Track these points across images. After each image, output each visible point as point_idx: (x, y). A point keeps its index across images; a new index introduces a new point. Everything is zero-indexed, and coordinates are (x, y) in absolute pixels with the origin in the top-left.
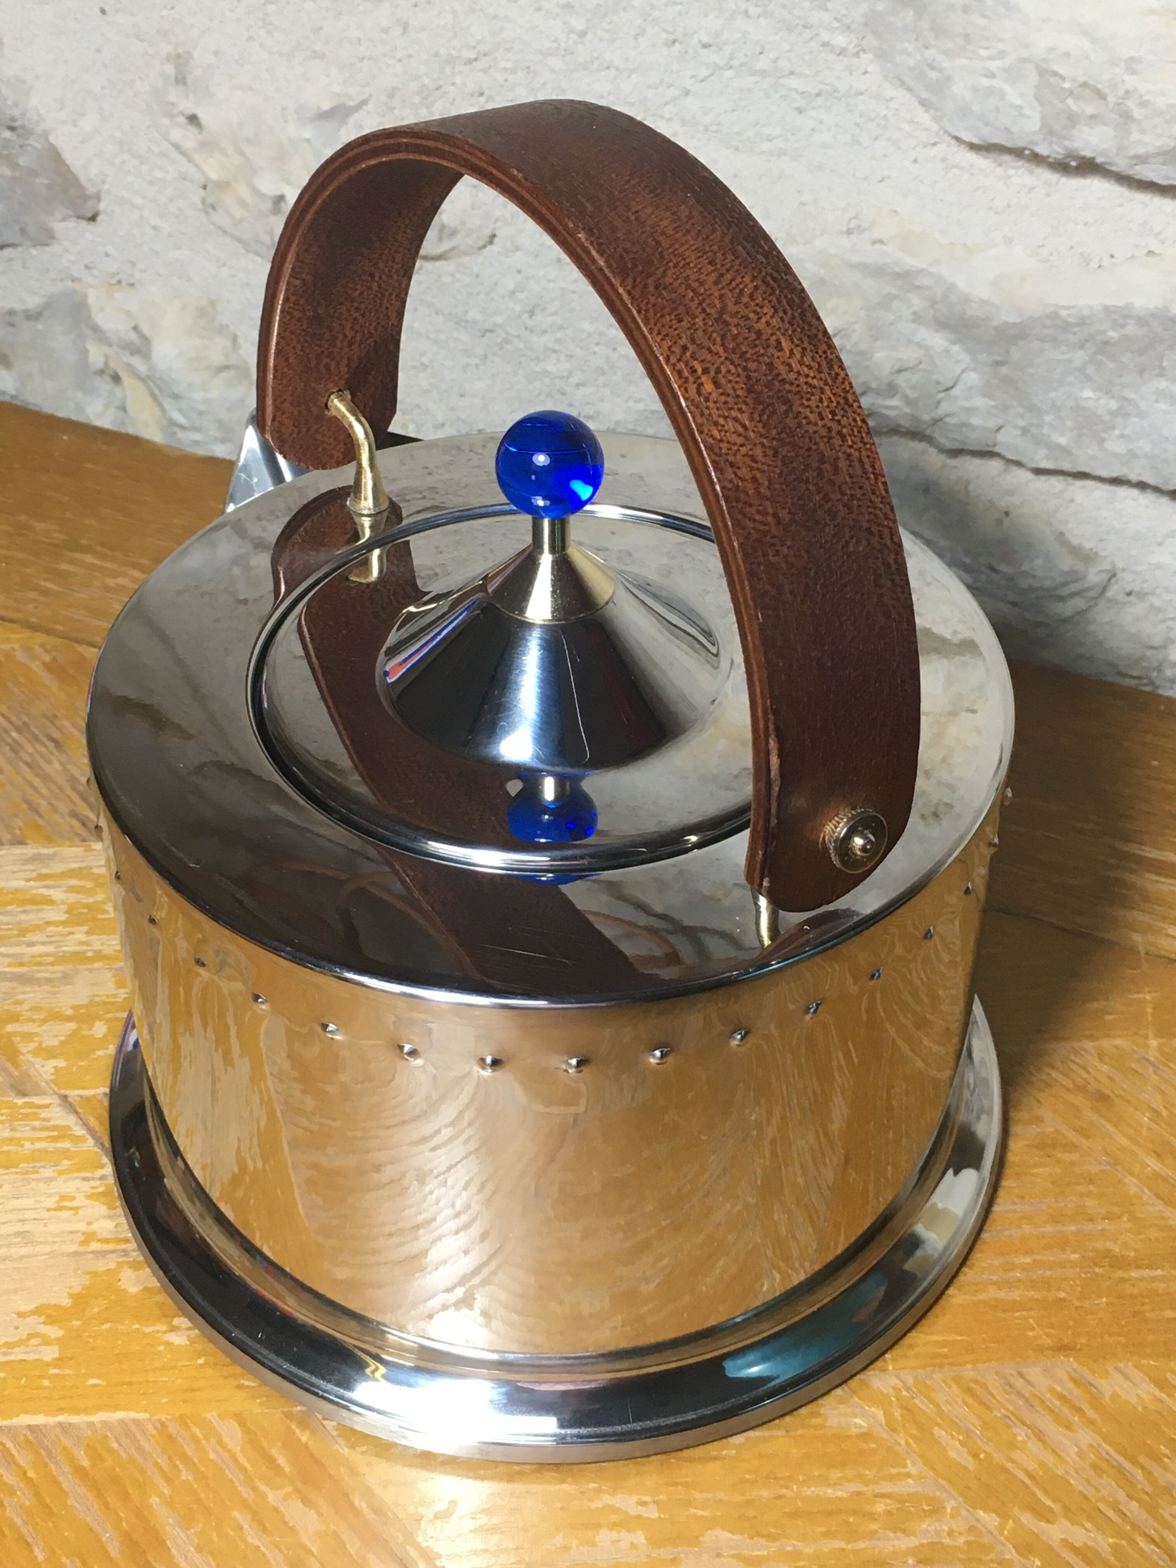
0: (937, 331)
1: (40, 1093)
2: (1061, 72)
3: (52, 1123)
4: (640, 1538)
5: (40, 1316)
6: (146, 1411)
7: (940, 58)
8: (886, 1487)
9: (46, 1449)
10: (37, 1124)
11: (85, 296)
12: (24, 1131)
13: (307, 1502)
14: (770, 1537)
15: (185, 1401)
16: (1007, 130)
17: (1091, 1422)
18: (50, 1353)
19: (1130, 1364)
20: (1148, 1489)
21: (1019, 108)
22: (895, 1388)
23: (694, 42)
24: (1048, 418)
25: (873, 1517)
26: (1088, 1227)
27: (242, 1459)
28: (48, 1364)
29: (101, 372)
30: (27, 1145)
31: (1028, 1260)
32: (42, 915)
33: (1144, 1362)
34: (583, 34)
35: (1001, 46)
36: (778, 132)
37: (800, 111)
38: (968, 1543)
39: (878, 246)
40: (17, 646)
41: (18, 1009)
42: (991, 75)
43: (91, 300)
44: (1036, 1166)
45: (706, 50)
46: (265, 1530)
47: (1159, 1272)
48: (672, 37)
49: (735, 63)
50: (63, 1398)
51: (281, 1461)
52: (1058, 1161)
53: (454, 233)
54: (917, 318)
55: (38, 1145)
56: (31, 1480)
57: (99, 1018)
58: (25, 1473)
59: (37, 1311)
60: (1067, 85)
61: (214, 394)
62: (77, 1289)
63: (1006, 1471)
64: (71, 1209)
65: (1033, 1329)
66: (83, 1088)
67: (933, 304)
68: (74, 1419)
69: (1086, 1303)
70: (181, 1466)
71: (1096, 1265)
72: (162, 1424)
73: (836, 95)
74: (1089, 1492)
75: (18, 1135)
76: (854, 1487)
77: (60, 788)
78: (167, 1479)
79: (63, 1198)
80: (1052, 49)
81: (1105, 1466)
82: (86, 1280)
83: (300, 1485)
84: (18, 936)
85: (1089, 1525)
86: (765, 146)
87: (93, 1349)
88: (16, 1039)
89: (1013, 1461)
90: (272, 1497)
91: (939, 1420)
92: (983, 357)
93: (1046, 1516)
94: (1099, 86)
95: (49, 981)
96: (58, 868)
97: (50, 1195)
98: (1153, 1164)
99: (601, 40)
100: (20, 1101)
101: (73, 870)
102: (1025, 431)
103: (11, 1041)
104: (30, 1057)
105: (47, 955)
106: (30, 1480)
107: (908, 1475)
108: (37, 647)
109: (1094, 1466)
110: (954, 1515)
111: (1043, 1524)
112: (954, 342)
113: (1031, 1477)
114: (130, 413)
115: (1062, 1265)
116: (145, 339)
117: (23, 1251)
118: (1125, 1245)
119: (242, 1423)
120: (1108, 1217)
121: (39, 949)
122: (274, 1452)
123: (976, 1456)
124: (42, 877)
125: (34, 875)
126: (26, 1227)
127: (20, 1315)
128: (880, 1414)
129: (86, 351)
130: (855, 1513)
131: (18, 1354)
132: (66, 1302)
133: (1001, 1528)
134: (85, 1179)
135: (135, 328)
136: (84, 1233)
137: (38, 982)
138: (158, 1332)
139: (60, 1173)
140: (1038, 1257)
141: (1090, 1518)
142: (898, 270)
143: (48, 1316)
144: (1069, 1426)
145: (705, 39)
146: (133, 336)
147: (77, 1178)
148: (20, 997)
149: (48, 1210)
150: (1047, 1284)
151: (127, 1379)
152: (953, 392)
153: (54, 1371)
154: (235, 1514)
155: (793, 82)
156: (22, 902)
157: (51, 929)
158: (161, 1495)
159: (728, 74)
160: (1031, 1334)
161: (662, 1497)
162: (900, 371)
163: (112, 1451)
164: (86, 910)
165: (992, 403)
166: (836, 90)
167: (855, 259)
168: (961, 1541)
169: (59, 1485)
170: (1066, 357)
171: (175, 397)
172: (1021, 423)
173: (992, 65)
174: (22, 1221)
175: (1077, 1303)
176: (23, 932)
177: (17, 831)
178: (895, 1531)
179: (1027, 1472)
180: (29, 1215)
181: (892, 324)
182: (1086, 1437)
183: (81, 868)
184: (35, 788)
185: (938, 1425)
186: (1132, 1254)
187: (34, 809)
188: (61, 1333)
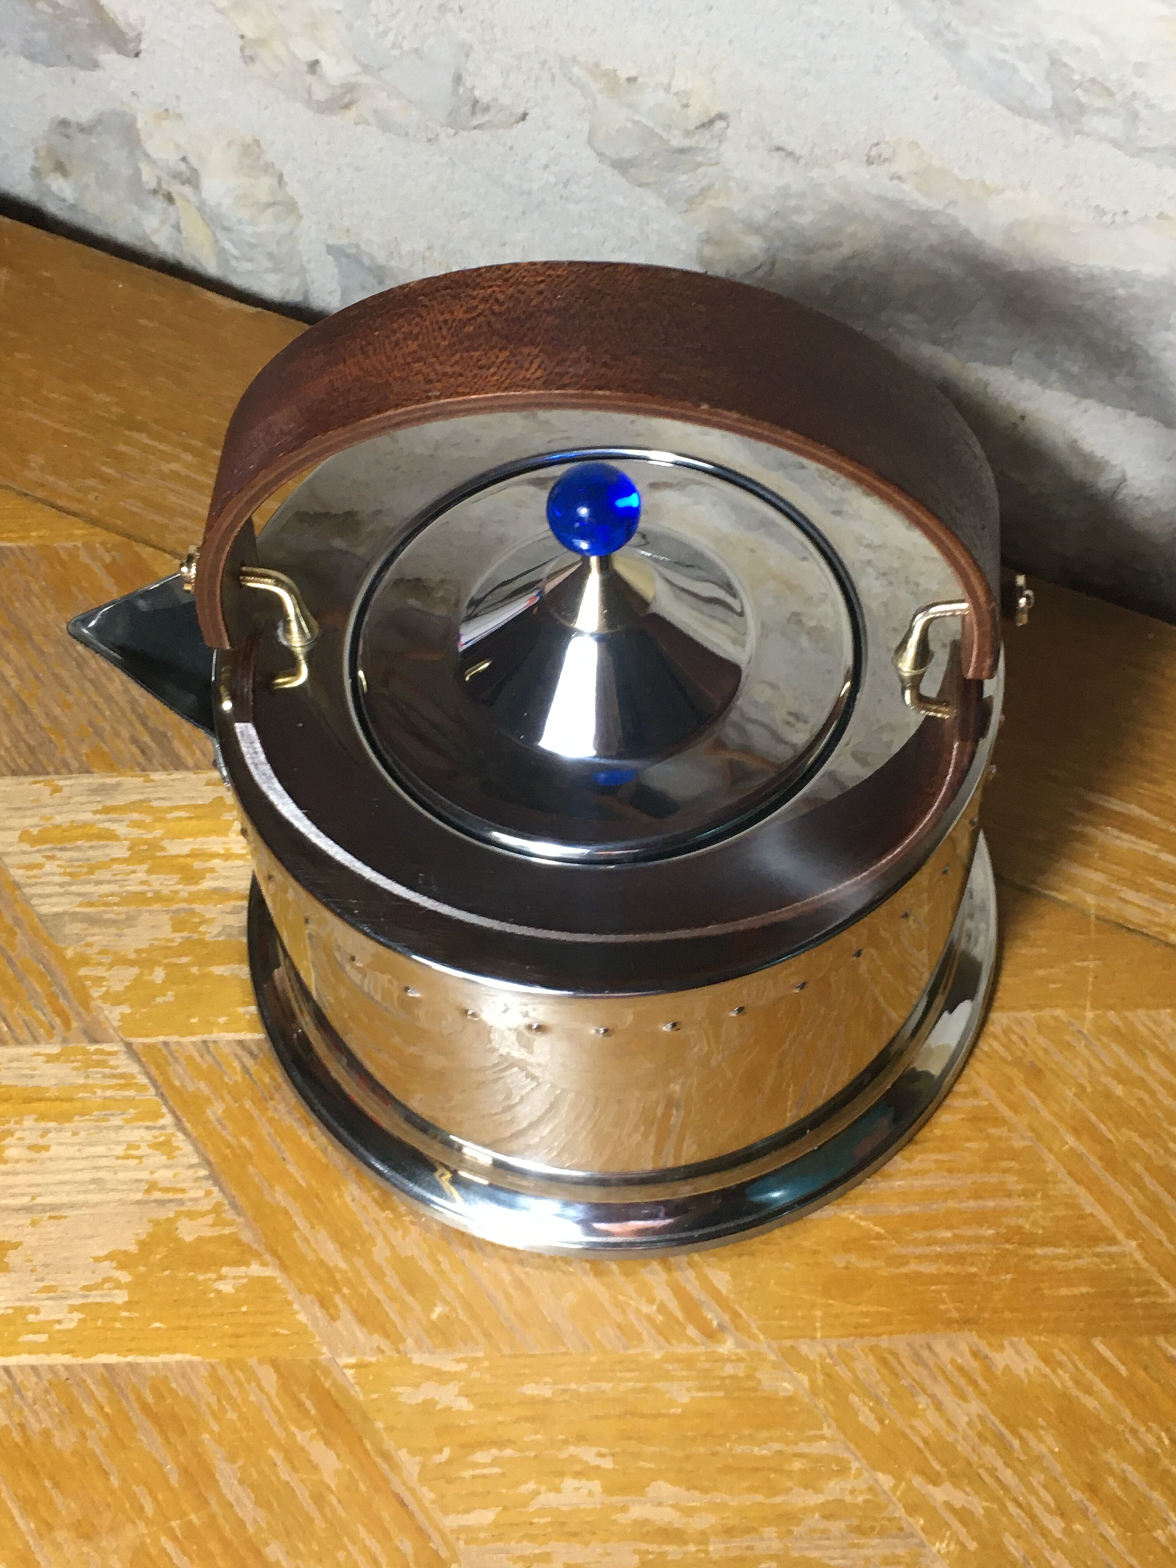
1: (110, 1041)
2: (1072, 65)
3: (119, 1071)
4: (596, 1486)
5: (112, 1261)
6: (199, 1354)
7: (955, 22)
8: (803, 1447)
9: (119, 1386)
10: (107, 1071)
11: (134, 119)
12: (96, 1076)
13: (328, 1443)
14: (704, 1490)
15: (231, 1347)
17: (983, 1394)
18: (121, 1297)
19: (1023, 1339)
20: (1023, 1457)
21: (1032, 85)
22: (820, 1355)
24: (1061, 348)
25: (790, 1474)
26: (1007, 1203)
27: (277, 1402)
28: (120, 1308)
29: (155, 192)
30: (99, 1092)
31: (949, 1234)
32: (108, 851)
33: (1036, 1338)
36: (801, 53)
38: (866, 1502)
39: (895, 182)
40: (79, 544)
41: (89, 951)
43: (140, 124)
44: (968, 1140)
46: (294, 1467)
47: (1061, 1251)
50: (133, 1339)
51: (309, 1404)
52: (988, 1137)
53: (487, 109)
55: (108, 1093)
56: (107, 1414)
57: (158, 963)
58: (102, 1408)
59: (110, 1257)
60: (1077, 77)
61: (262, 228)
62: (143, 1236)
63: (906, 1437)
64: (136, 1157)
65: (944, 1302)
66: (146, 1036)
67: (948, 241)
68: (141, 1359)
69: (993, 1279)
70: (228, 1407)
71: (1008, 1241)
72: (212, 1366)
74: (974, 1459)
75: (90, 1081)
76: (777, 1446)
77: (121, 710)
78: (216, 1418)
79: (131, 1146)
80: (1062, 42)
81: (989, 1435)
82: (150, 1228)
83: (323, 1428)
84: (88, 873)
85: (968, 1489)
86: (789, 65)
87: (156, 1294)
88: (88, 983)
89: (912, 1428)
90: (301, 1437)
91: (854, 1387)
93: (934, 1479)
94: (1108, 85)
95: (114, 922)
96: (120, 800)
97: (118, 1143)
98: (1071, 1140)
100: (92, 1048)
101: (133, 803)
102: (1038, 355)
103: (84, 986)
104: (99, 1003)
105: (112, 895)
107: (823, 1438)
108: (98, 545)
109: (980, 1435)
110: (859, 1475)
111: (930, 1487)
113: (926, 1443)
114: (184, 234)
115: (977, 1240)
116: (194, 171)
117: (98, 1198)
118: (1035, 1223)
119: (277, 1369)
120: (1025, 1194)
121: (104, 889)
122: (303, 1397)
123: (881, 1422)
124: (106, 810)
125: (100, 807)
126: (101, 1174)
127: (97, 1260)
128: (804, 1379)
129: (138, 171)
130: (775, 1471)
131: (95, 1297)
132: (133, 1248)
133: (895, 1489)
134: (148, 1128)
135: (184, 159)
136: (147, 1181)
137: (105, 923)
138: (209, 1279)
139: (128, 1121)
140: (957, 1232)
141: (970, 1483)
142: (914, 208)
143: (119, 1262)
144: (963, 1397)
146: (183, 167)
147: (139, 1128)
148: (89, 939)
149: (118, 1158)
150: (960, 1259)
151: (183, 1324)
152: (970, 315)
153: (125, 1314)
154: (271, 1451)
156: (90, 837)
157: (116, 866)
158: (211, 1433)
160: (942, 1307)
161: (618, 1450)
162: (917, 293)
163: (173, 1392)
164: (146, 847)
167: (875, 190)
168: (860, 1499)
169: (130, 1419)
171: (226, 229)
172: (1035, 348)
174: (97, 1168)
175: (985, 1279)
176: (92, 870)
177: (84, 758)
178: (806, 1487)
179: (923, 1438)
180: (103, 1162)
182: (975, 1407)
183: (141, 801)
184: (100, 711)
185: (853, 1391)
186: (1040, 1231)
187: (99, 733)
188: (129, 1278)
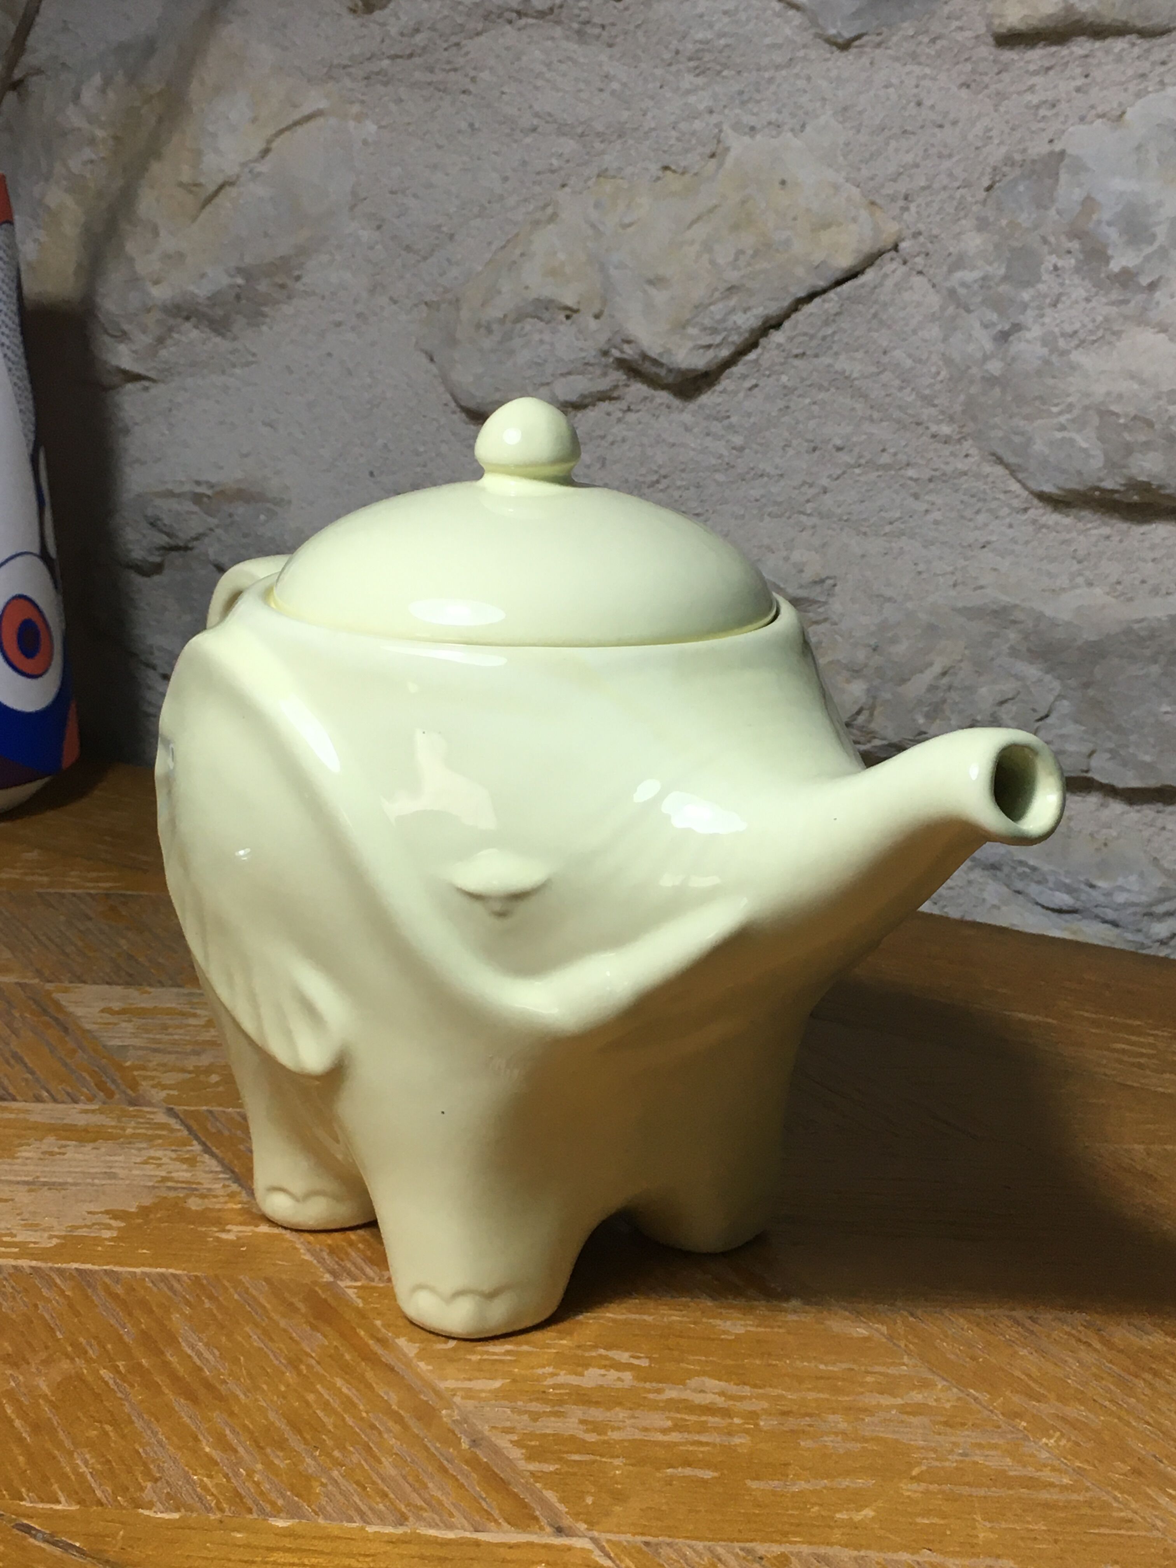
0: (1031, 663)
1: (150, 1105)
2: (1116, 411)
3: (155, 1121)
6: (184, 1270)
7: (1022, 423)
8: (879, 1369)
9: (87, 1281)
10: (142, 1120)
12: (129, 1123)
14: (756, 1386)
15: (222, 1268)
16: (1080, 473)
18: (109, 1234)
21: (1085, 450)
23: (830, 446)
24: (1133, 738)
25: (862, 1384)
27: (263, 1301)
28: (106, 1239)
30: (129, 1130)
34: (741, 449)
35: (1070, 400)
36: (898, 515)
37: (916, 496)
38: (954, 1407)
39: (979, 592)
41: (148, 1064)
42: (1062, 428)
45: (840, 454)
46: (271, 1339)
48: (813, 445)
49: (863, 461)
50: (113, 1257)
51: (299, 1305)
54: (1014, 652)
55: (138, 1131)
58: (63, 1292)
59: (107, 1212)
60: (1122, 421)
62: (147, 1204)
63: (1004, 1370)
64: (156, 1164)
66: (188, 1105)
67: (1026, 638)
68: (117, 1269)
70: (206, 1301)
72: (197, 1278)
73: (944, 478)
74: (1085, 1389)
75: (122, 1125)
76: (847, 1366)
78: (190, 1306)
79: (151, 1158)
80: (1108, 394)
81: (1105, 1376)
82: (155, 1200)
84: (161, 1030)
85: (1081, 1407)
86: (888, 529)
87: (148, 1235)
88: (140, 1078)
90: (284, 1323)
92: (1072, 682)
93: (1039, 1399)
94: (1148, 417)
95: (177, 1052)
97: (139, 1156)
99: (756, 452)
100: (131, 1109)
102: (1114, 754)
103: (135, 1079)
104: (148, 1088)
106: (67, 1297)
109: (1094, 1375)
110: (945, 1389)
111: (1034, 1403)
112: (1047, 673)
117: (104, 1182)
119: (269, 1283)
121: (175, 1037)
122: (294, 1300)
126: (113, 1170)
127: (90, 1213)
128: (884, 1329)
130: (844, 1380)
131: (79, 1232)
132: (133, 1210)
133: (991, 1401)
134: (173, 1150)
136: (162, 1177)
137: (170, 1053)
138: (211, 1231)
139: (153, 1146)
141: (1083, 1403)
142: (995, 607)
143: (114, 1216)
145: (838, 442)
147: (165, 1150)
148: (150, 1059)
149: (136, 1163)
151: (173, 1252)
152: (1049, 721)
153: (109, 1243)
154: (247, 1329)
155: (911, 472)
159: (857, 471)
161: (657, 1355)
162: (1002, 703)
163: (146, 1288)
165: (1083, 728)
166: (944, 474)
167: (960, 605)
168: (948, 1406)
169: (92, 1300)
170: (1141, 673)
172: (1111, 745)
173: (1063, 419)
174: (111, 1167)
176: (167, 1028)
178: (882, 1393)
180: (117, 1164)
181: (992, 659)
182: (1090, 1358)
188: (123, 1225)
